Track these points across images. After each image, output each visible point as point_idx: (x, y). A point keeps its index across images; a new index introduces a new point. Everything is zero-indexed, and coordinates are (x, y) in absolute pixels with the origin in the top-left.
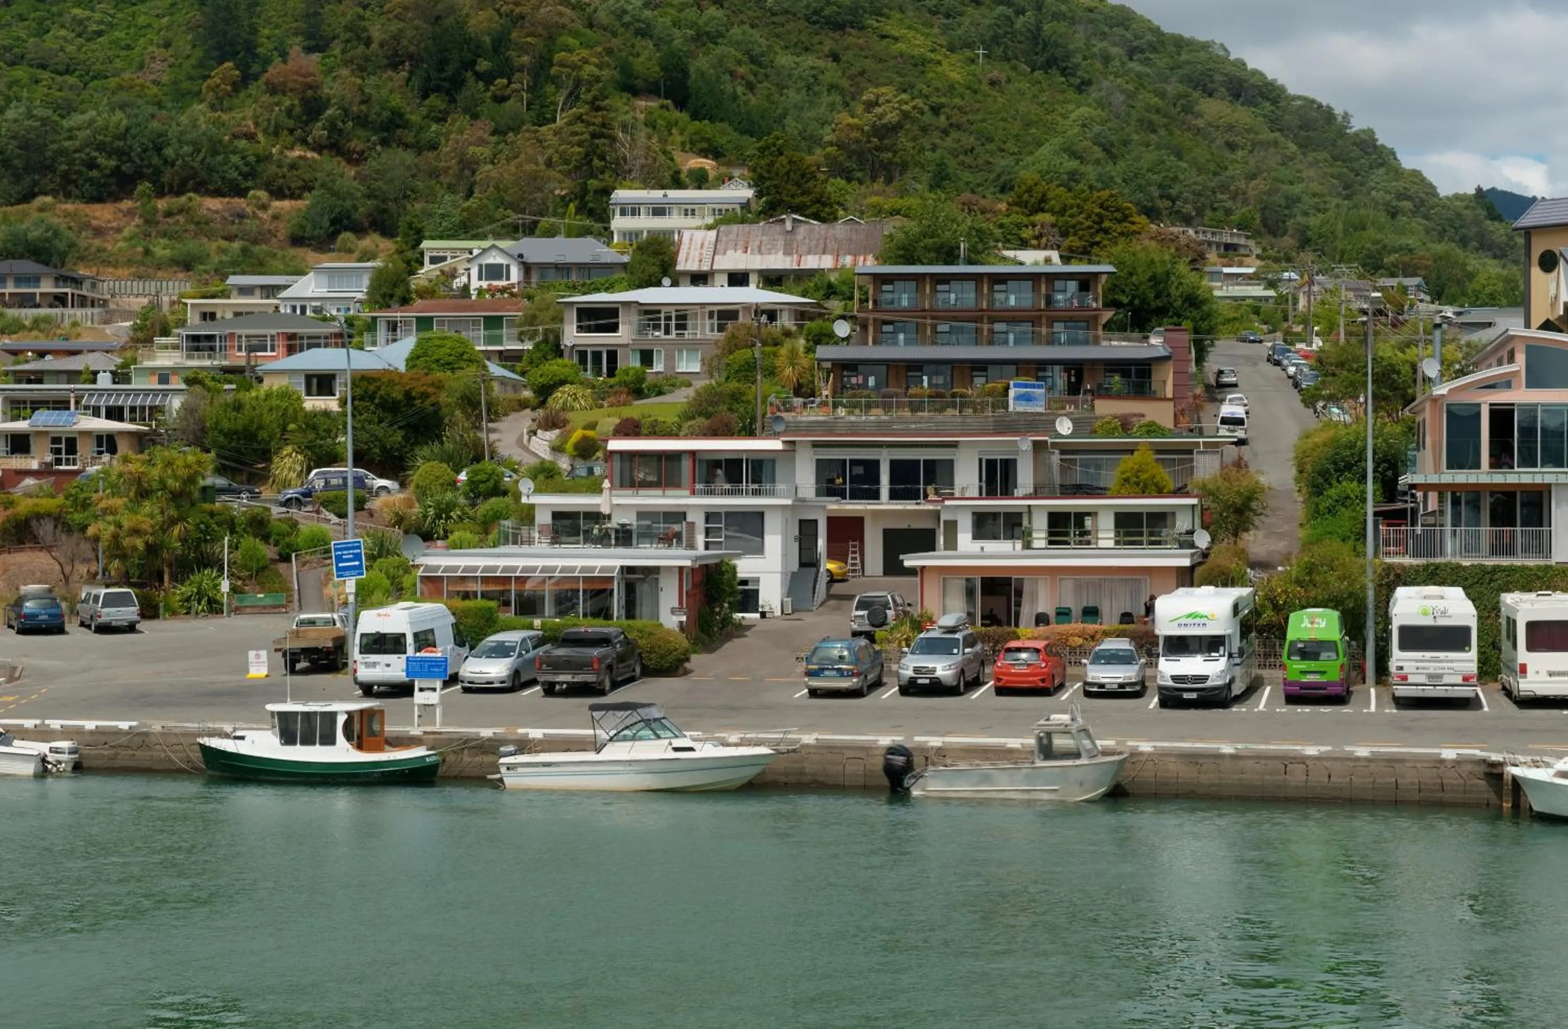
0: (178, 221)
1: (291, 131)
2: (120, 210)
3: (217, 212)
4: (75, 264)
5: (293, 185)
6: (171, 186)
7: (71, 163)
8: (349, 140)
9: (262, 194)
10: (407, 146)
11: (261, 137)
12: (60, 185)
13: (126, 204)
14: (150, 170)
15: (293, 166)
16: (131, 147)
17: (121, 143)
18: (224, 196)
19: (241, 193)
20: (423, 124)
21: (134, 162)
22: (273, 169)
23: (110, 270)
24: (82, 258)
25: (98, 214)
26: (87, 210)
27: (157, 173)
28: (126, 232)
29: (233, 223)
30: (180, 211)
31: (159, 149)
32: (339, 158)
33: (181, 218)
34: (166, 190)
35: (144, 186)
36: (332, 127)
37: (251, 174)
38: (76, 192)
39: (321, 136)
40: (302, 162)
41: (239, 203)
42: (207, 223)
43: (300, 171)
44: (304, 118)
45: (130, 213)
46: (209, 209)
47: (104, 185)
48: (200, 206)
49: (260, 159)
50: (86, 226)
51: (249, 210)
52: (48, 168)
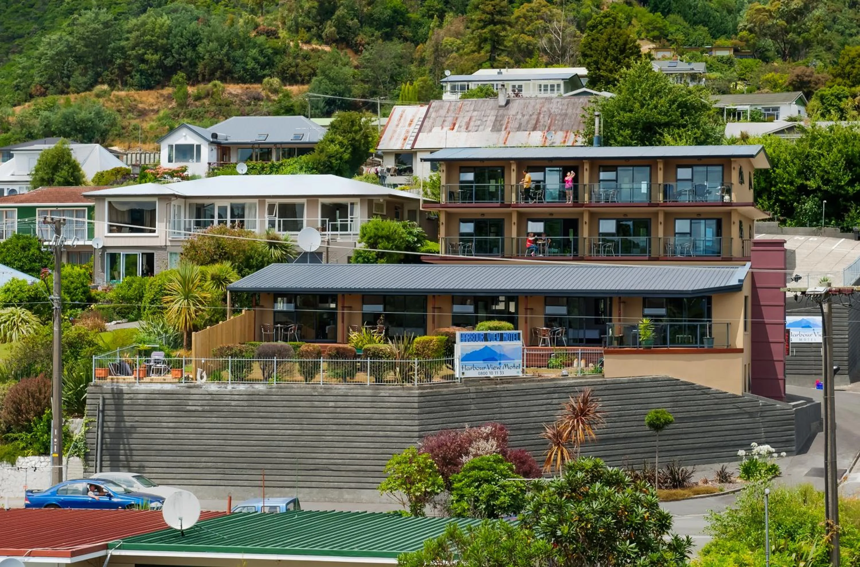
0: (204, 103)
1: (309, 29)
2: (162, 95)
3: (237, 96)
4: (113, 141)
5: (303, 73)
6: (204, 76)
7: (127, 58)
8: (356, 35)
9: (276, 81)
10: (406, 39)
11: (283, 33)
12: (118, 76)
13: (168, 91)
14: (187, 63)
15: (306, 57)
16: (172, 45)
17: (165, 41)
18: (245, 82)
19: (258, 79)
20: (422, 20)
21: (173, 57)
22: (288, 60)
23: (139, 144)
24: (119, 135)
25: (144, 99)
26: (136, 96)
27: (193, 64)
28: (161, 114)
29: (249, 104)
30: (207, 95)
31: (194, 46)
32: (348, 51)
33: (206, 101)
34: (200, 78)
35: (180, 75)
36: (341, 25)
37: (269, 64)
38: (130, 81)
39: (331, 33)
40: (312, 54)
41: (257, 88)
42: (227, 105)
43: (310, 61)
44: (319, 18)
45: (169, 98)
46: (230, 93)
47: (151, 75)
48: (223, 91)
49: (276, 52)
50: (132, 109)
51: (263, 94)
52: (108, 62)
